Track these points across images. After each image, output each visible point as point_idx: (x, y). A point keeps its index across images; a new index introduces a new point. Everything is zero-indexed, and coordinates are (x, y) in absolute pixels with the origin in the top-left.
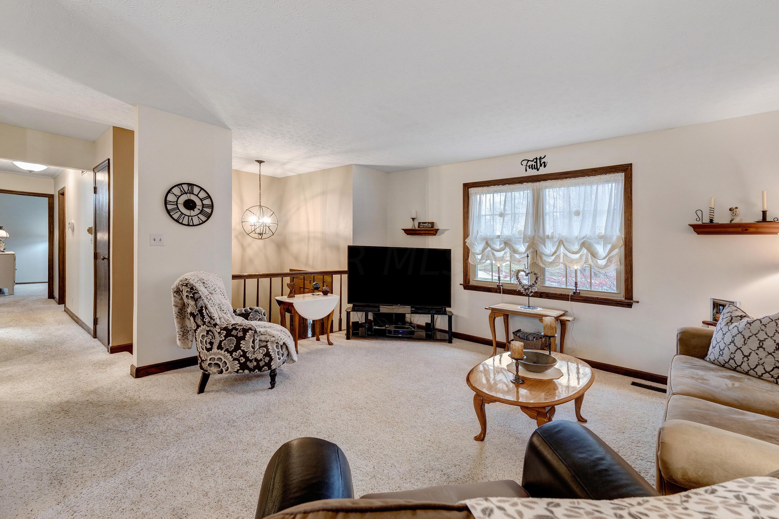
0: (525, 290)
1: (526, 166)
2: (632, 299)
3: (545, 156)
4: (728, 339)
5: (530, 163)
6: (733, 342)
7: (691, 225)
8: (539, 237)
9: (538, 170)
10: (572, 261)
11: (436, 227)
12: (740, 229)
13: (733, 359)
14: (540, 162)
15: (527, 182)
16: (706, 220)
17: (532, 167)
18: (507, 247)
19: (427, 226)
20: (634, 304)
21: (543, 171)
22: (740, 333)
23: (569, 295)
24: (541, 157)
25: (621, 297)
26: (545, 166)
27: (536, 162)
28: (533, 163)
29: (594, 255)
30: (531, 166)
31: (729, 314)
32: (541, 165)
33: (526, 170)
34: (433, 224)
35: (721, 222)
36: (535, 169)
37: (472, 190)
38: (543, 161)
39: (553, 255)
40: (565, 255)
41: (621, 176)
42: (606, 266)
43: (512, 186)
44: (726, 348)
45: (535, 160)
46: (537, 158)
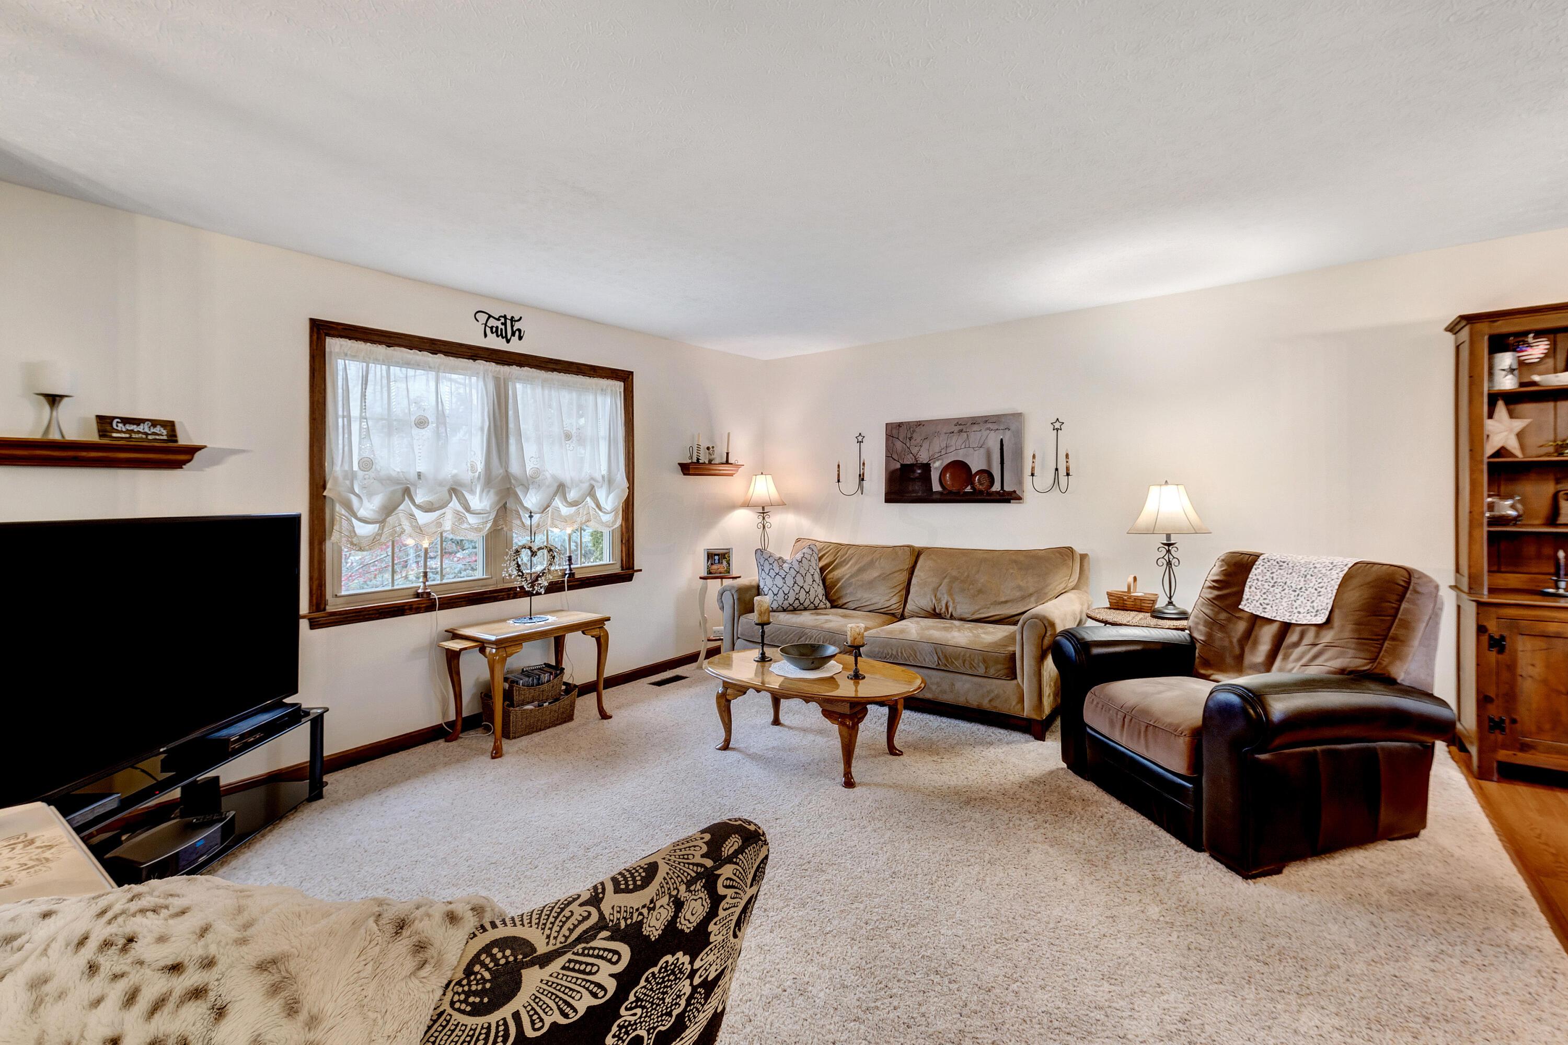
0: (530, 583)
1: (486, 325)
2: (632, 569)
3: (521, 318)
5: (492, 322)
6: (795, 583)
7: (679, 464)
8: (513, 478)
9: (508, 341)
11: (183, 441)
13: (797, 599)
14: (512, 326)
15: (487, 359)
16: (689, 460)
17: (496, 331)
18: (453, 498)
19: (146, 434)
20: (635, 574)
21: (515, 346)
22: (798, 572)
23: (563, 581)
24: (513, 317)
25: (617, 569)
26: (520, 338)
27: (505, 324)
28: (498, 324)
30: (494, 329)
32: (513, 334)
33: (486, 335)
34: (170, 426)
35: (704, 462)
36: (503, 338)
37: (333, 345)
38: (517, 326)
41: (619, 386)
42: (611, 523)
43: (452, 361)
45: (503, 320)
46: (505, 317)
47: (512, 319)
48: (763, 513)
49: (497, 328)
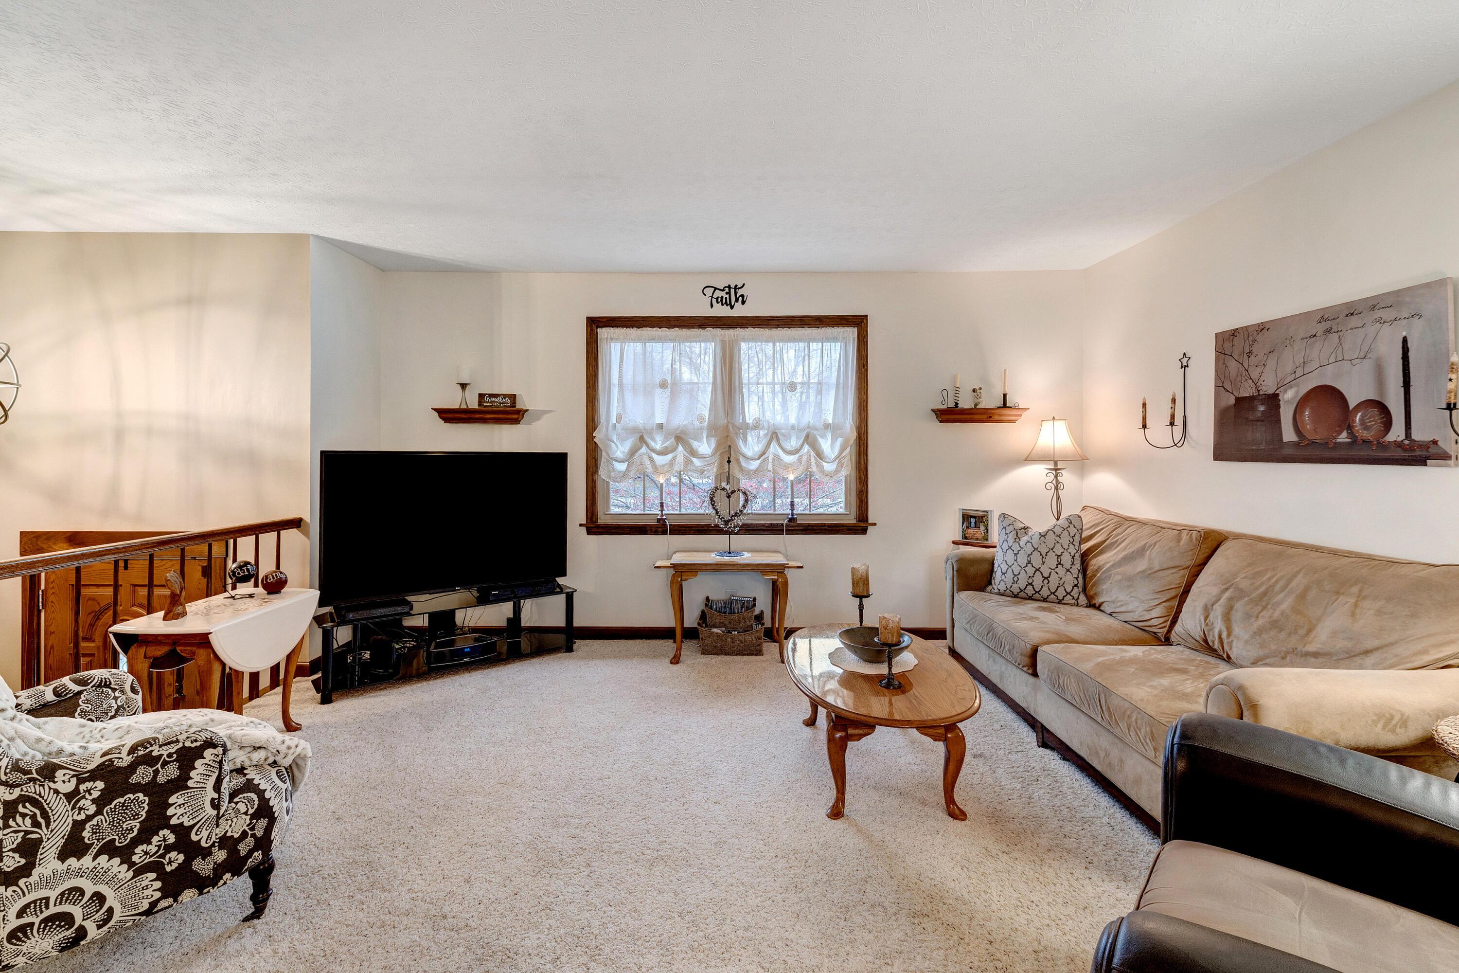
0: (726, 523)
1: (712, 297)
2: (867, 520)
3: (744, 284)
4: (1022, 559)
5: (718, 294)
6: (1029, 562)
7: (934, 411)
8: (734, 425)
9: (732, 307)
10: (786, 467)
11: (519, 406)
12: (985, 417)
13: (1031, 584)
15: (715, 326)
16: (951, 405)
17: (721, 301)
18: (680, 445)
19: (500, 403)
20: (869, 527)
21: (740, 311)
22: (1035, 549)
23: (782, 525)
24: (736, 286)
25: (851, 520)
26: (743, 302)
27: (729, 293)
28: (723, 294)
29: (819, 455)
30: (719, 299)
31: (1011, 528)
32: (737, 300)
33: (712, 306)
34: (513, 397)
35: (966, 407)
36: (727, 305)
37: (604, 333)
39: (759, 458)
40: (777, 457)
41: (854, 333)
42: (837, 471)
43: (685, 332)
44: (1023, 572)
45: (727, 290)
46: (729, 287)
47: (736, 288)
48: (1056, 470)
49: (722, 297)
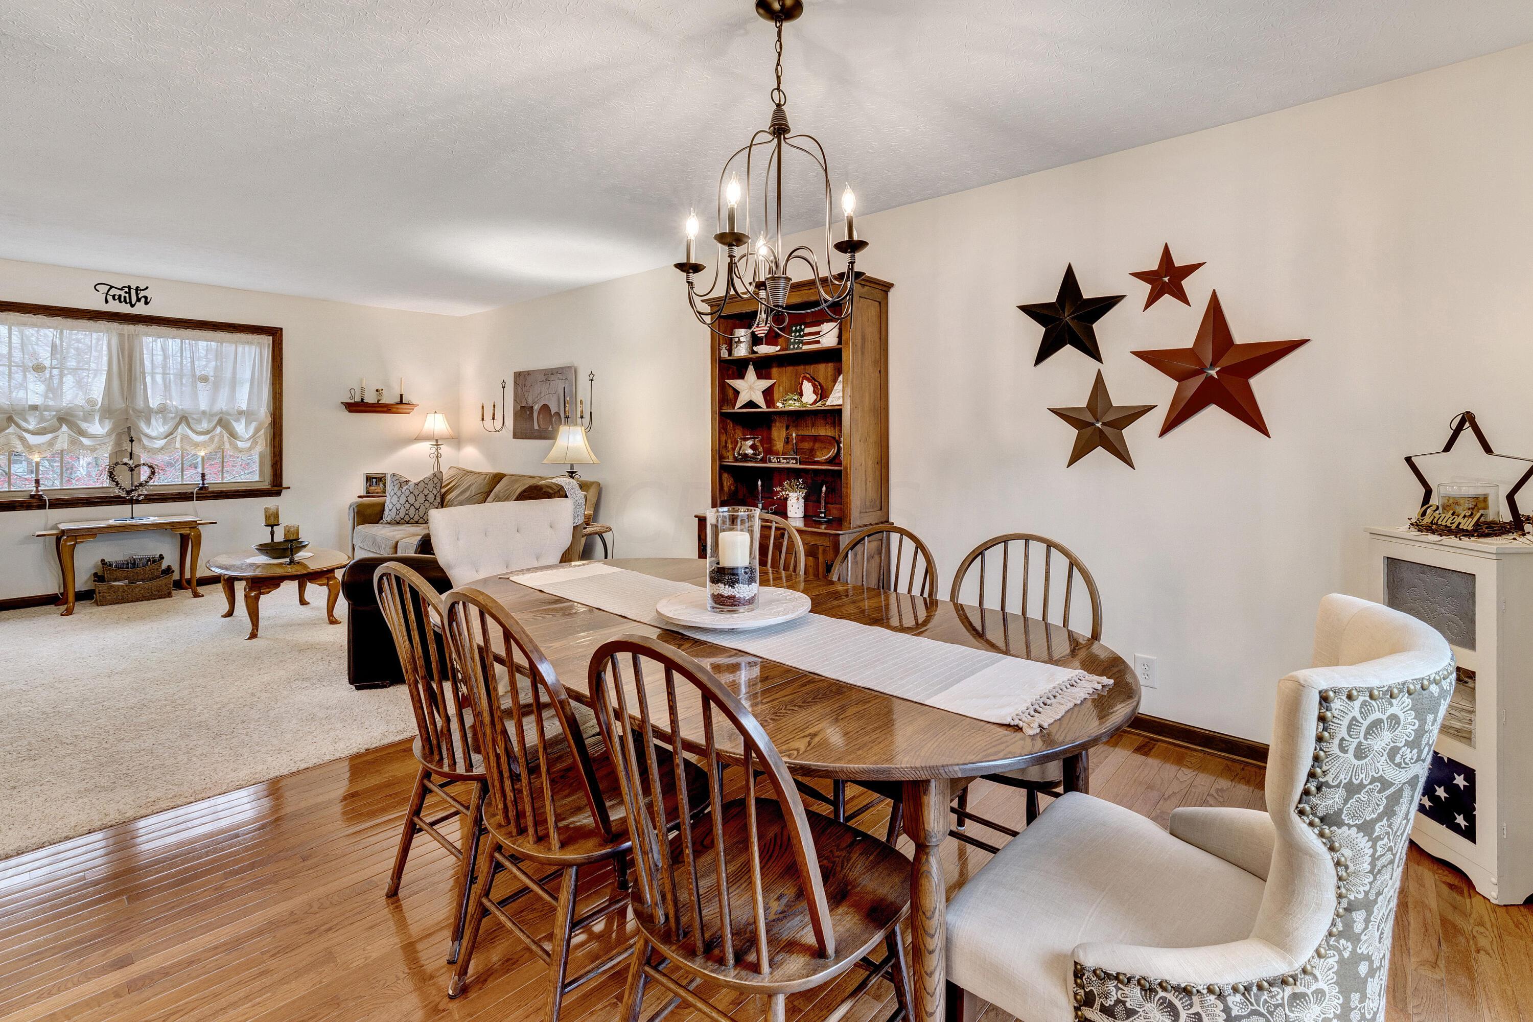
0: (128, 493)
1: (107, 294)
2: (281, 486)
3: (147, 287)
5: (115, 292)
8: (135, 409)
9: (132, 306)
10: (196, 445)
14: (137, 294)
15: (108, 320)
16: (358, 400)
17: (119, 299)
18: (63, 425)
20: (284, 490)
24: (137, 287)
25: (266, 485)
26: (146, 303)
27: (129, 293)
29: (233, 435)
30: (117, 297)
32: (139, 300)
33: (107, 302)
35: (370, 402)
36: (126, 303)
38: (141, 294)
39: (165, 439)
40: (186, 437)
42: (252, 448)
45: (127, 290)
46: (129, 287)
47: (137, 289)
48: (438, 445)
49: (120, 296)
